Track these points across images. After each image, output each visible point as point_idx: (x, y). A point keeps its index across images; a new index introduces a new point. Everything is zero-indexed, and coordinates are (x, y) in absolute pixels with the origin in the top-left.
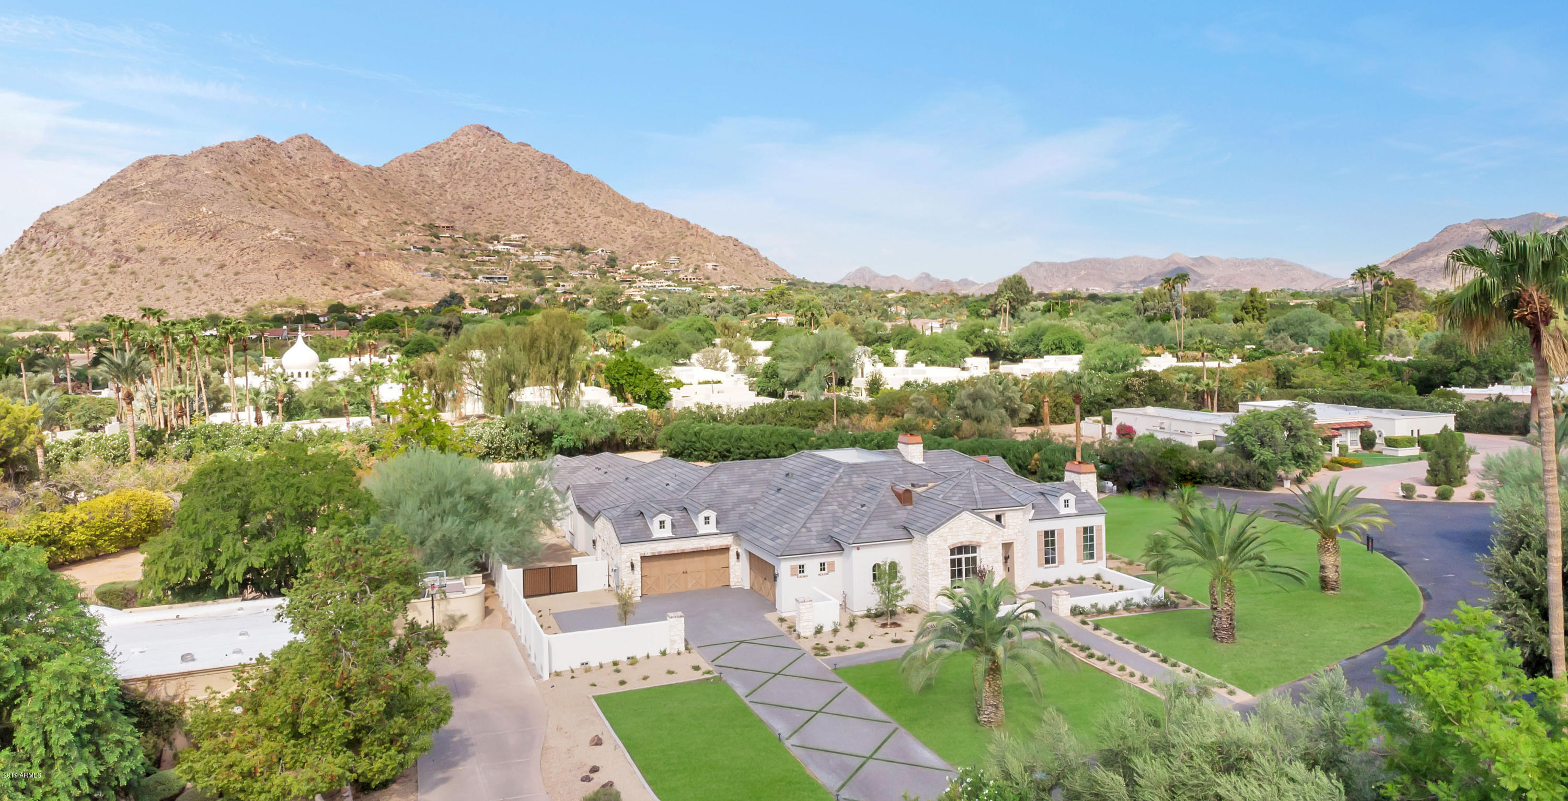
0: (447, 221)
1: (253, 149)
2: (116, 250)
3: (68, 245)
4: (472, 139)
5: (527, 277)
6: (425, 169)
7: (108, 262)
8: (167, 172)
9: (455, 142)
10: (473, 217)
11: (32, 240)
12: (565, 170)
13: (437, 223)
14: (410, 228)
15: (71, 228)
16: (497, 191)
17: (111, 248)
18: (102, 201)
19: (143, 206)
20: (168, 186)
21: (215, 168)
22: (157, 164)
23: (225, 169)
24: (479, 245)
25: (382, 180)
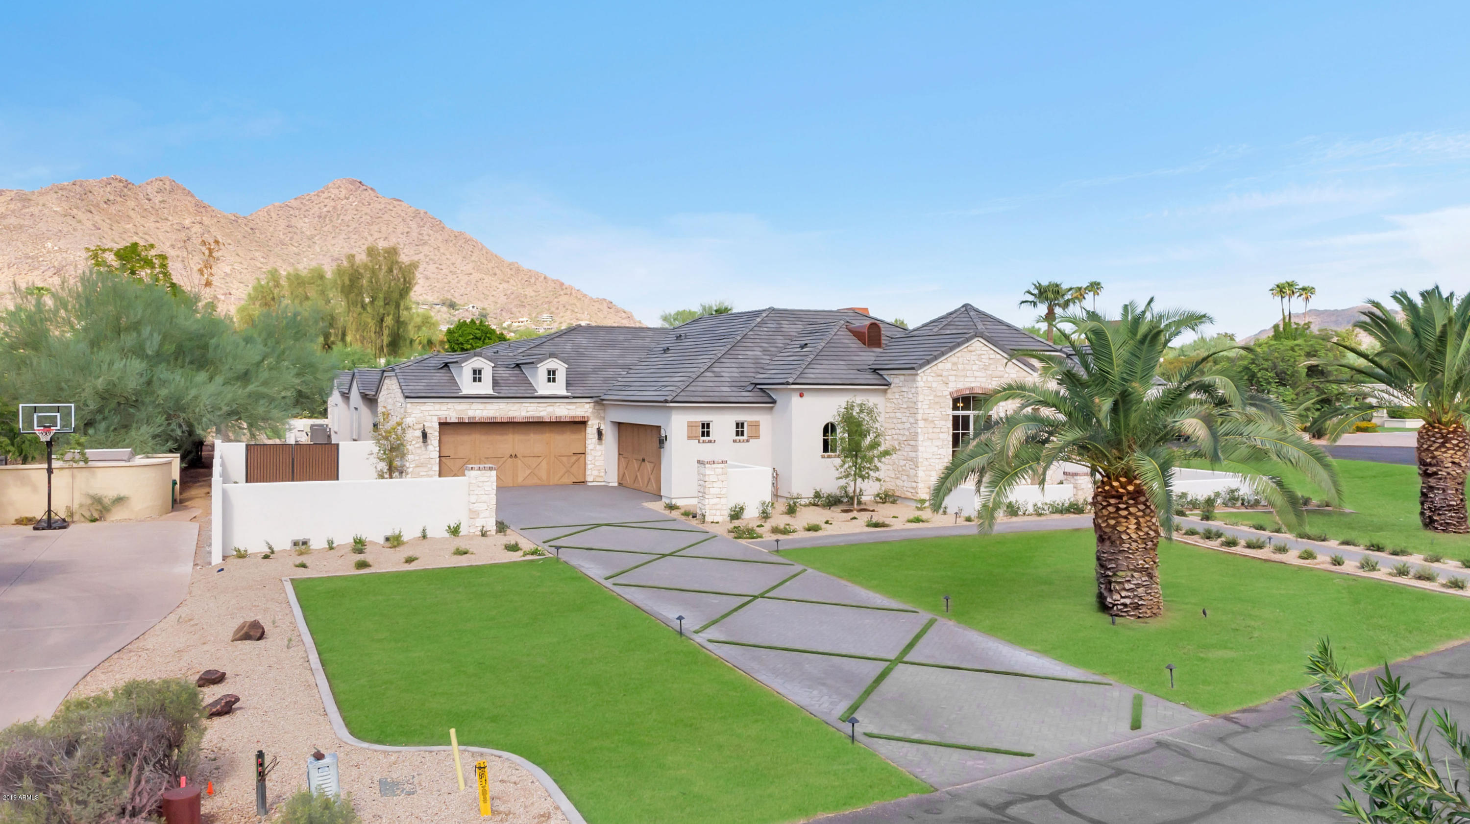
1: (108, 189)
4: (344, 192)
6: (294, 220)
8: (12, 206)
9: (326, 195)
12: (438, 226)
20: (12, 221)
21: (65, 205)
23: (77, 208)
25: (247, 229)
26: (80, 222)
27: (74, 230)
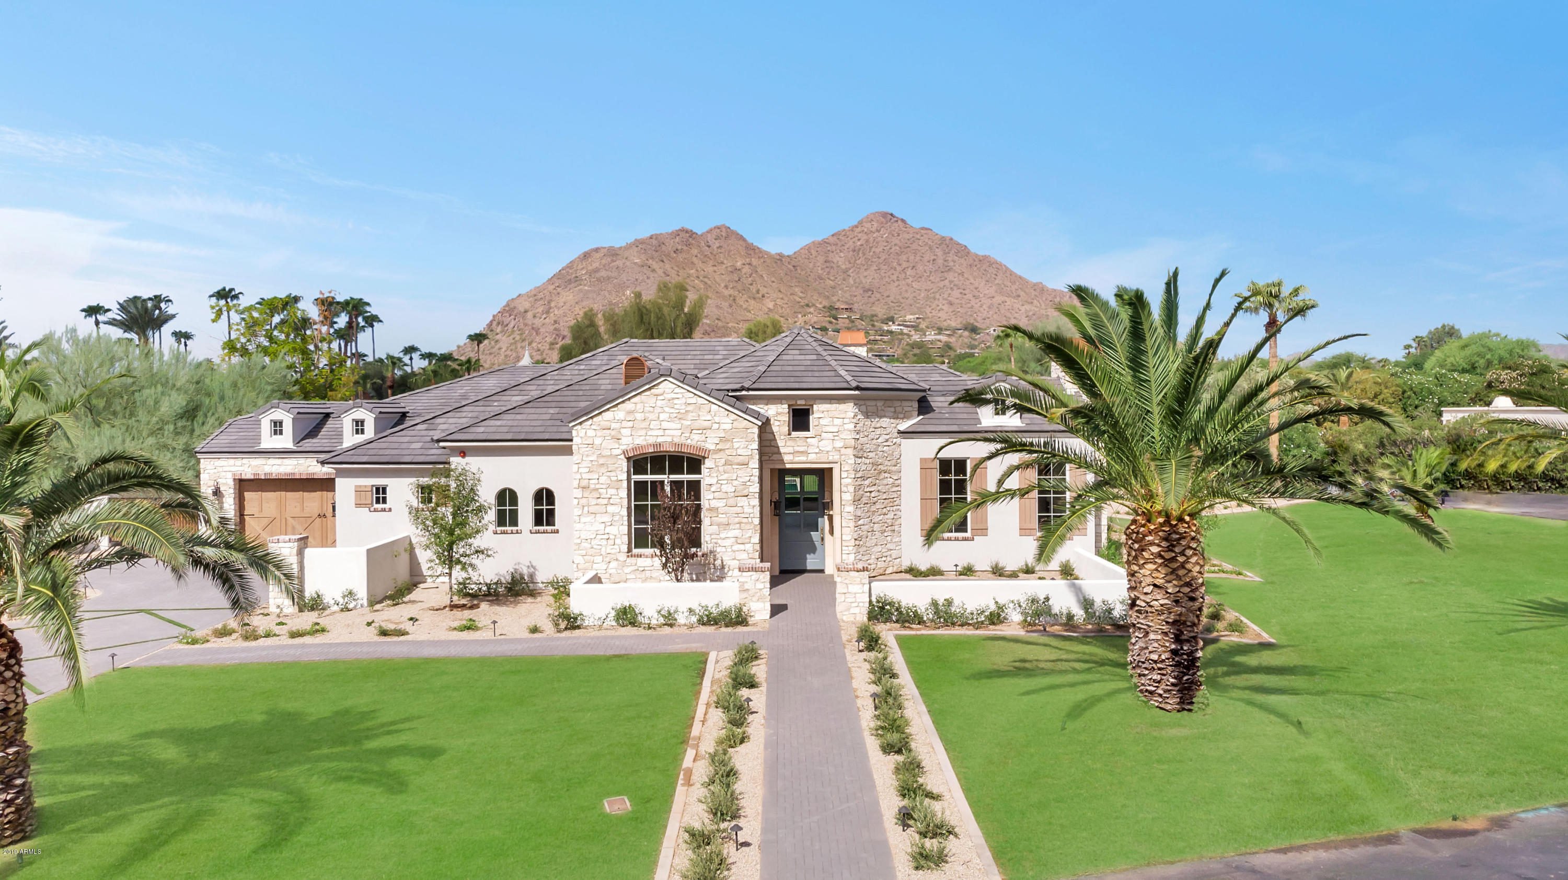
0: (847, 303)
1: (677, 239)
2: (555, 329)
3: (522, 326)
4: (876, 225)
5: (915, 355)
6: (831, 255)
7: (549, 340)
8: (604, 261)
9: (859, 229)
10: (872, 300)
11: (498, 323)
12: (963, 251)
13: (838, 305)
14: (812, 310)
15: (526, 312)
16: (896, 274)
17: (552, 328)
18: (551, 287)
19: (581, 291)
20: (603, 273)
21: (643, 257)
22: (598, 255)
23: (652, 258)
24: (873, 326)
25: (790, 267)
26: (654, 271)
27: (648, 278)
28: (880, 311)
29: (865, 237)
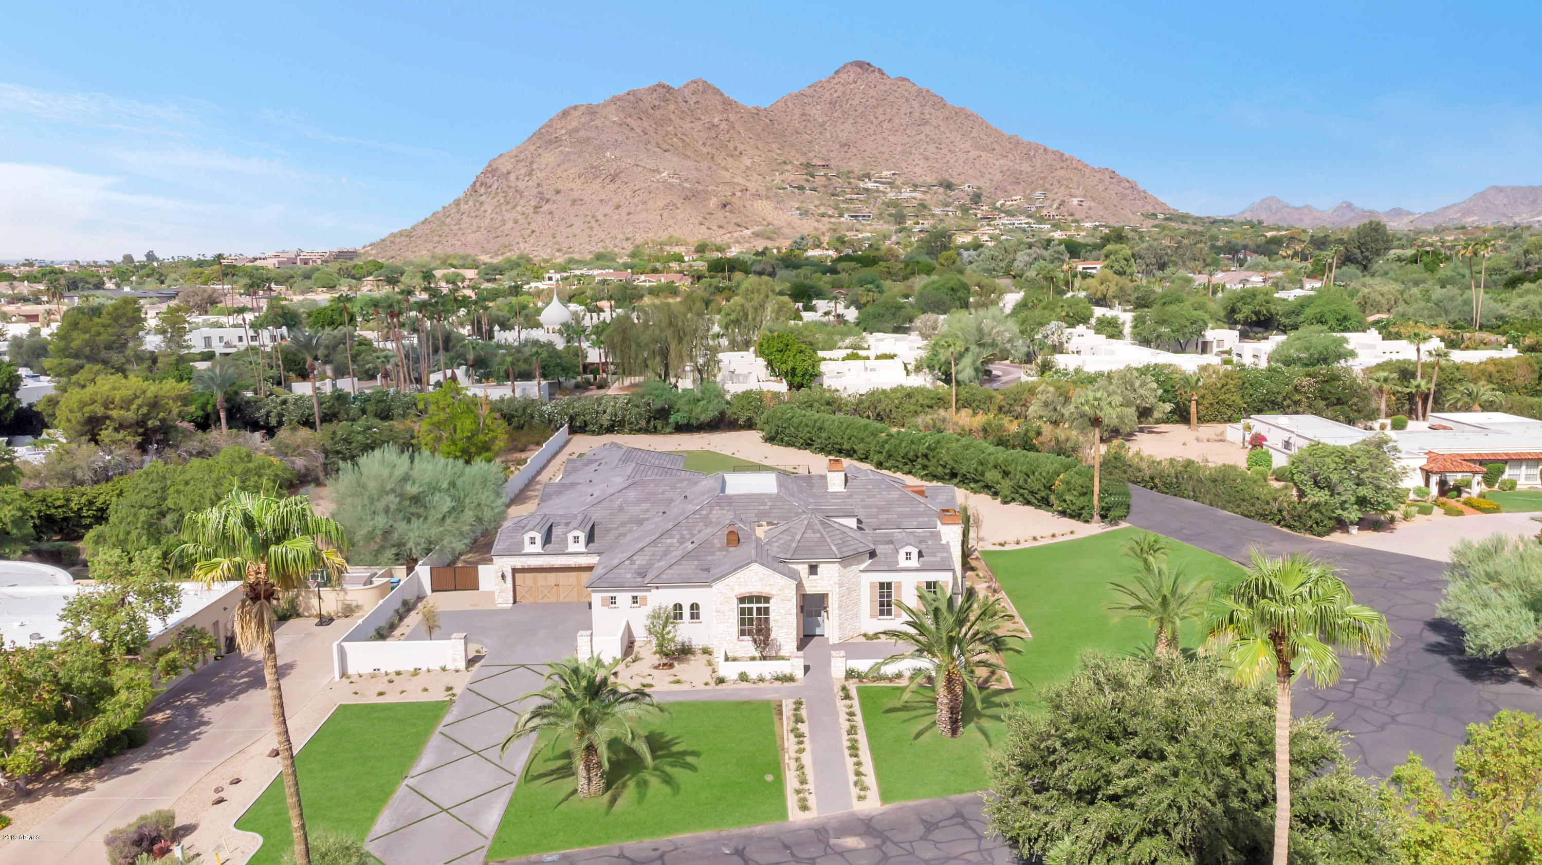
0: (823, 159)
1: (654, 96)
2: (539, 193)
3: (505, 189)
4: (852, 75)
5: (890, 215)
7: (533, 203)
9: (836, 81)
10: (849, 155)
11: (482, 184)
12: (939, 103)
13: (815, 162)
14: (789, 167)
15: (508, 173)
16: (873, 128)
17: (535, 191)
18: (532, 148)
19: (562, 152)
20: (583, 134)
21: (622, 115)
22: (577, 113)
23: (630, 116)
24: (850, 183)
25: (767, 121)
26: (632, 129)
27: (627, 138)
28: (856, 166)
29: (841, 89)
